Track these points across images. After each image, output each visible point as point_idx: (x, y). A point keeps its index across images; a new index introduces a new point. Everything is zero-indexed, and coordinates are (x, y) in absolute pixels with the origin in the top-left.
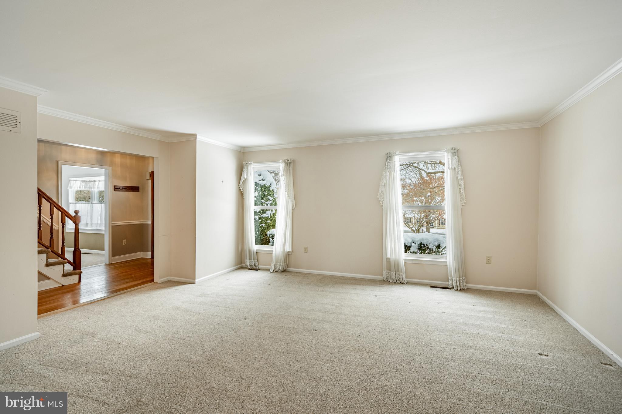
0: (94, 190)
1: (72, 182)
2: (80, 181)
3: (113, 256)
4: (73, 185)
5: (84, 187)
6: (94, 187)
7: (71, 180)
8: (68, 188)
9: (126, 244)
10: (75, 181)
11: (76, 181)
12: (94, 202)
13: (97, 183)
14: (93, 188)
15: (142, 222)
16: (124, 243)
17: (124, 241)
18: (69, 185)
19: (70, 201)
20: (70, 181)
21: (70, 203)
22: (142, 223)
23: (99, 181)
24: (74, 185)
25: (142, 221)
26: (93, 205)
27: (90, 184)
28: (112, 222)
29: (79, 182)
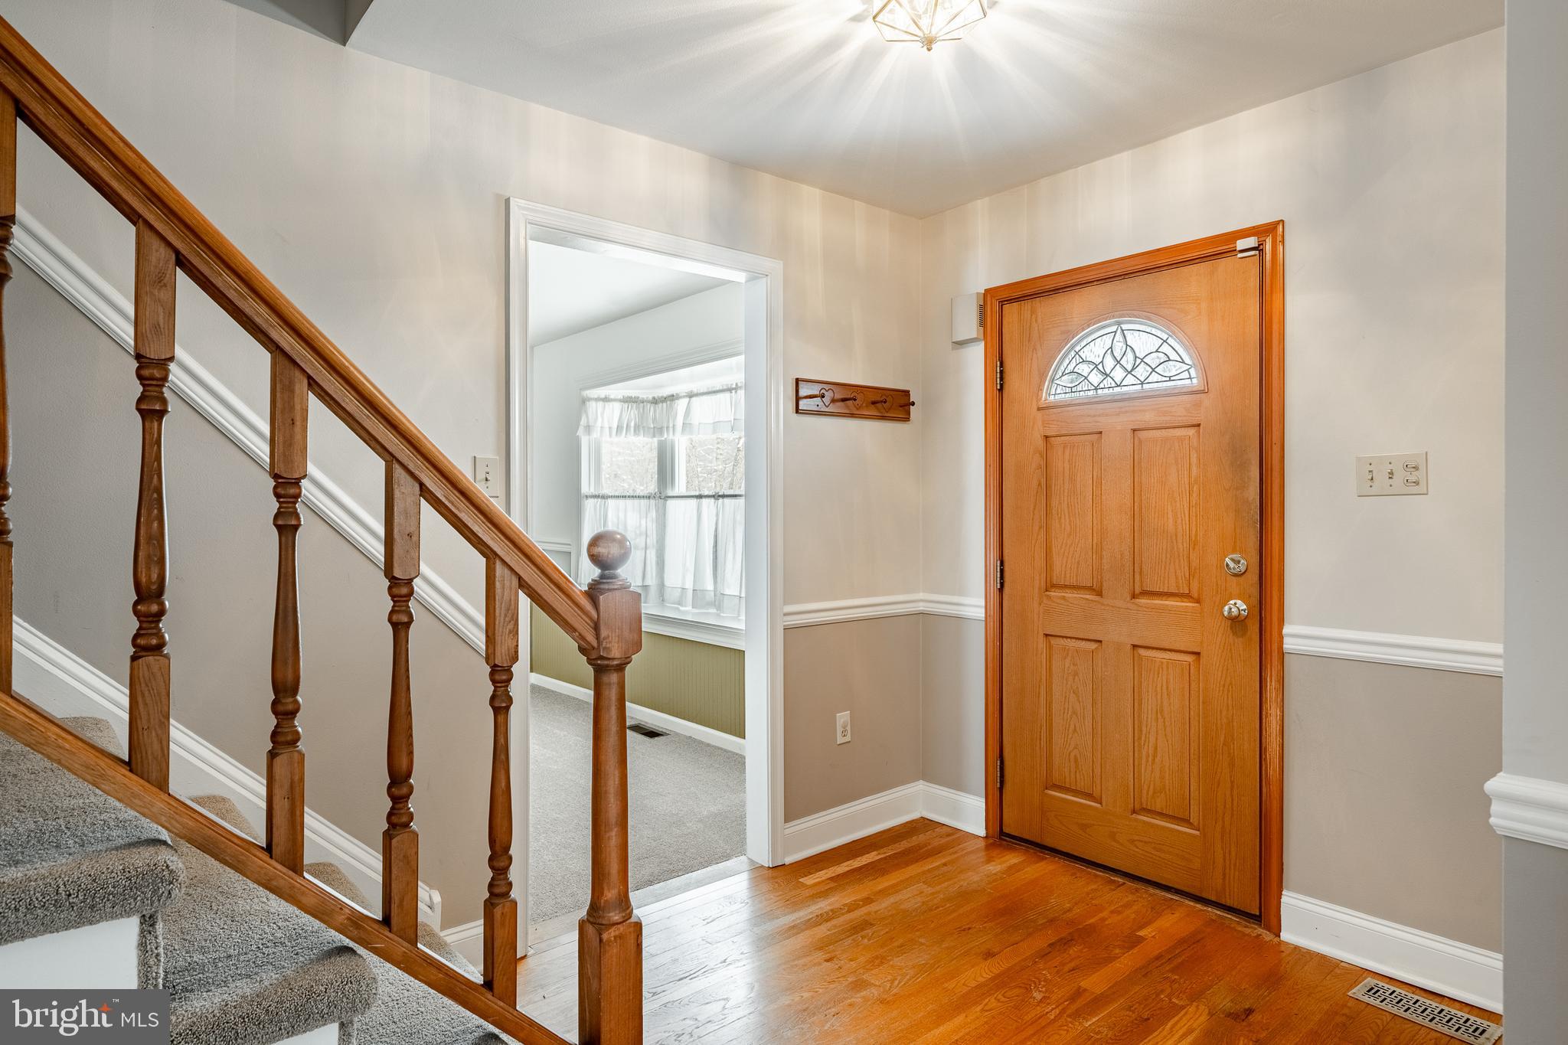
0: (671, 437)
1: (592, 406)
2: (620, 401)
3: (788, 819)
4: (596, 419)
5: (635, 424)
6: (671, 425)
7: (590, 399)
8: (580, 432)
9: (848, 738)
10: (600, 404)
11: (606, 400)
12: (670, 493)
13: (681, 405)
14: (668, 427)
15: (921, 600)
16: (839, 730)
17: (843, 717)
18: (583, 422)
19: (585, 489)
20: (584, 401)
21: (587, 497)
22: (921, 607)
23: (691, 395)
24: (600, 419)
25: (921, 596)
26: (664, 506)
27: (655, 411)
28: (785, 603)
29: (617, 406)
